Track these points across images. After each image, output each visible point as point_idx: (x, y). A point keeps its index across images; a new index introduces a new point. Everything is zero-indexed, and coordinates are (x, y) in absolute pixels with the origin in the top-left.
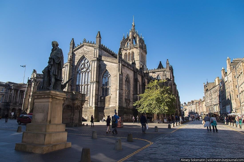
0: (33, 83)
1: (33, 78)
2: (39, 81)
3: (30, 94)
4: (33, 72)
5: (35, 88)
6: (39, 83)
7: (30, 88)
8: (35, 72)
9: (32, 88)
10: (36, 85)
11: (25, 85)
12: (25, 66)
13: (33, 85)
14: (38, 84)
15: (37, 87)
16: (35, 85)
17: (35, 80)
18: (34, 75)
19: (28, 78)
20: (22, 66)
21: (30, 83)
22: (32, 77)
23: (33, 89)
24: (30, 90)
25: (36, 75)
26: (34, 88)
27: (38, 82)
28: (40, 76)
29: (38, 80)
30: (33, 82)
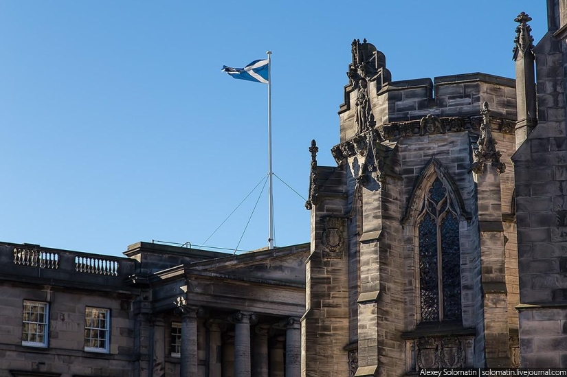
0: (370, 200)
1: (360, 140)
2: (432, 160)
3: (353, 327)
4: (353, 74)
5: (398, 247)
6: (427, 184)
7: (341, 264)
8: (370, 70)
9: (368, 254)
10: (403, 220)
11: (291, 263)
12: (264, 71)
13: (371, 224)
14: (423, 194)
15: (412, 232)
16: (395, 209)
17: (388, 161)
18: (366, 104)
19: (314, 149)
20: (243, 75)
21: (337, 205)
22: (351, 134)
23: (383, 262)
24: (354, 288)
25: (391, 99)
26: (384, 251)
27: (415, 183)
28: (428, 102)
29: (415, 150)
30: (366, 181)
